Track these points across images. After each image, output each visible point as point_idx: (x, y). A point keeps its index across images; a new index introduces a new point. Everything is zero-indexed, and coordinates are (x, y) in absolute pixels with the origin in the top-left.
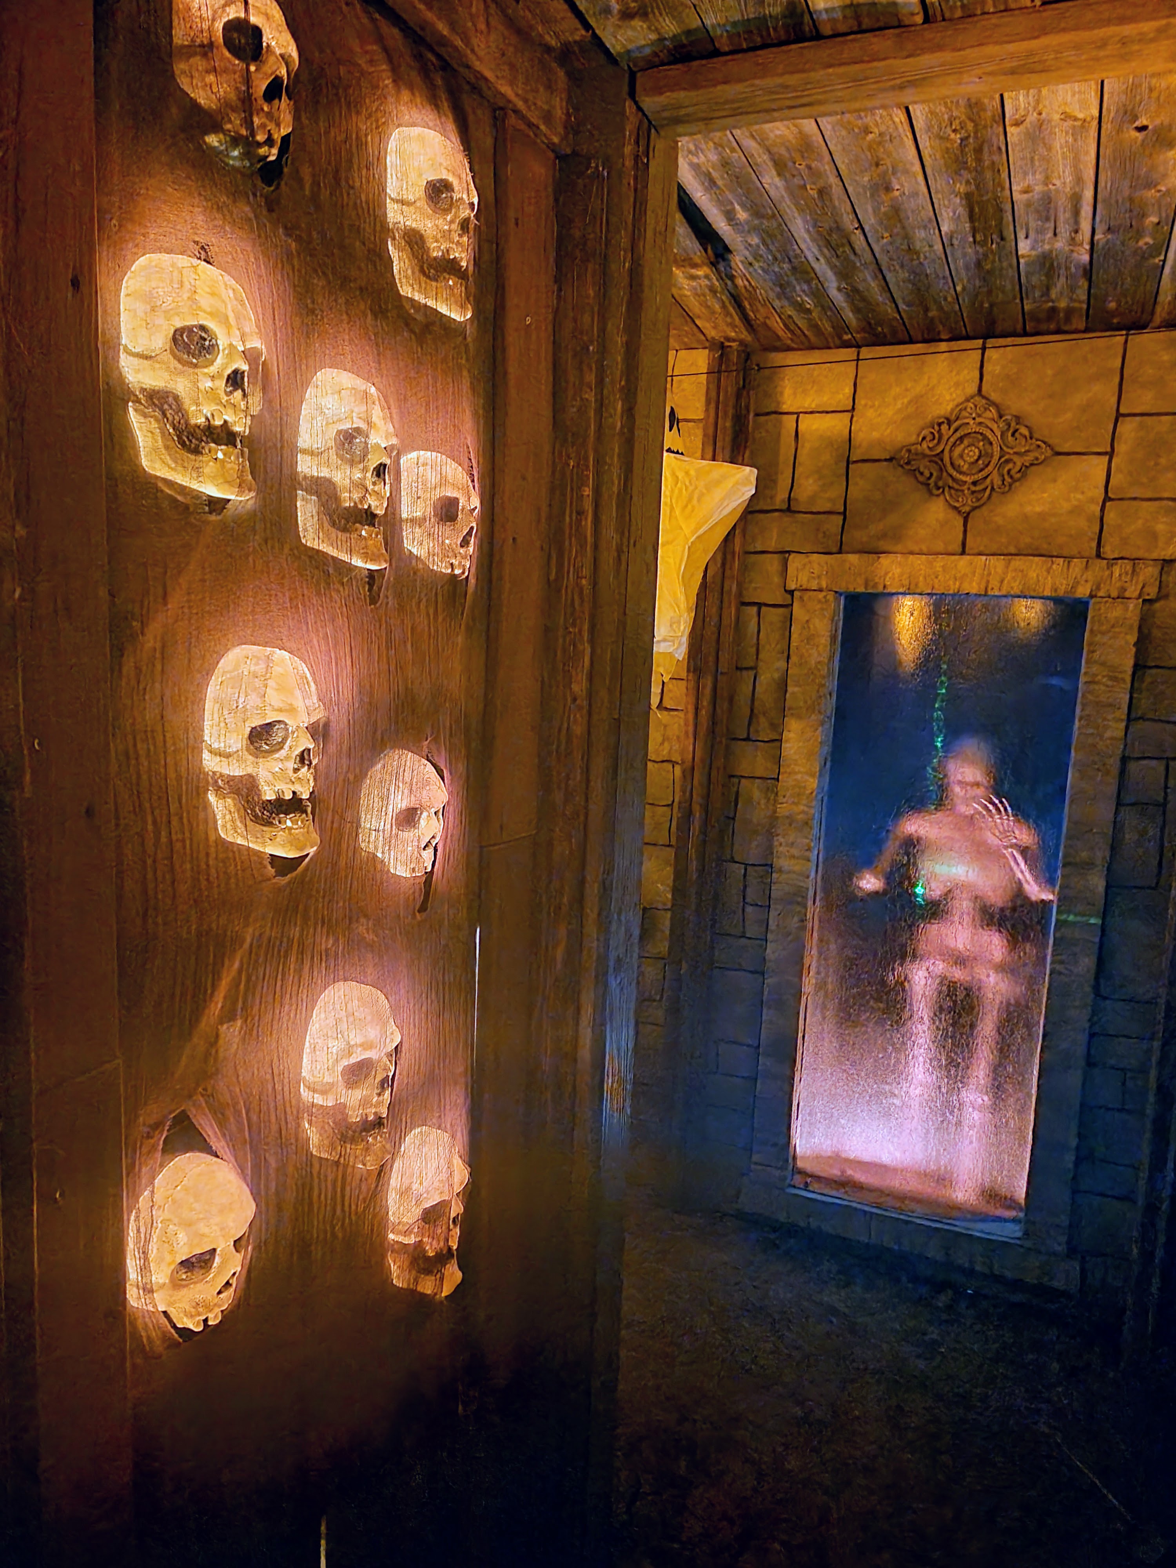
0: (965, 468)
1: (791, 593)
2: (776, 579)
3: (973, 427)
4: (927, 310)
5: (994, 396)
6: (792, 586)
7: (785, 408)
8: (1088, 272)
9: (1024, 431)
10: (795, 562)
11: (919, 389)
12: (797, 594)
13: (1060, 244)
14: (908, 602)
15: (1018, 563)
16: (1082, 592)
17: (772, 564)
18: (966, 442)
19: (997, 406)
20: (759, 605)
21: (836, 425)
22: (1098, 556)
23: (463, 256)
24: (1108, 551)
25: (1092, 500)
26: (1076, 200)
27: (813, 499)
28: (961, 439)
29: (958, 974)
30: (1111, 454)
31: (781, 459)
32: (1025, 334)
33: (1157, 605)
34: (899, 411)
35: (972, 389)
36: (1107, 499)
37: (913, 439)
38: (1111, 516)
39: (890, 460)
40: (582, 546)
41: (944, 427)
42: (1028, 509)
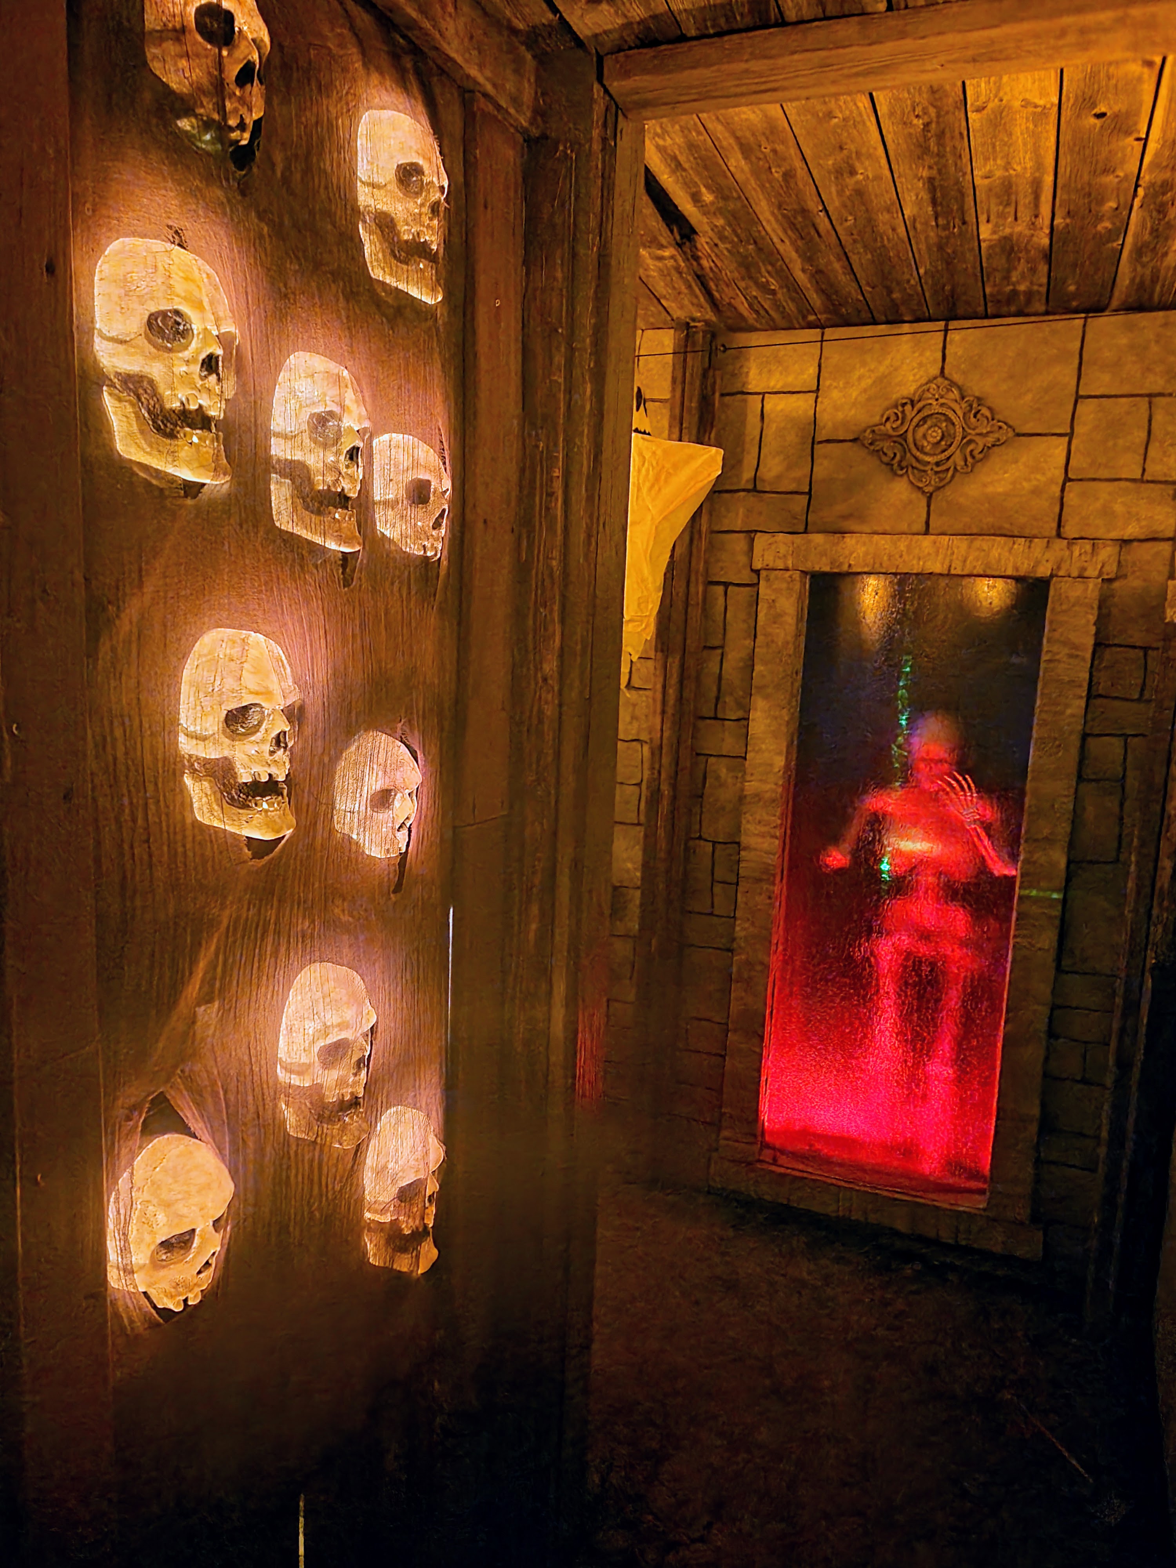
0: (928, 448)
1: (757, 572)
2: (743, 559)
3: (936, 408)
4: (890, 291)
5: (957, 377)
6: (757, 565)
7: (751, 388)
8: (1048, 256)
9: (985, 411)
10: (760, 541)
11: (882, 369)
12: (763, 574)
13: (1021, 228)
14: (872, 582)
15: (979, 542)
16: (1043, 571)
17: (739, 543)
18: (929, 423)
19: (960, 388)
20: (726, 585)
21: (801, 405)
22: (1059, 535)
23: (433, 240)
24: (1070, 530)
25: (1052, 481)
26: (1036, 186)
27: (779, 477)
28: (924, 420)
29: (924, 949)
30: (1071, 435)
31: (748, 439)
32: (986, 317)
33: (1116, 585)
34: (865, 391)
35: (935, 370)
36: (1067, 479)
37: (877, 419)
38: (1071, 497)
39: (854, 440)
40: (551, 529)
41: (908, 408)
42: (990, 489)
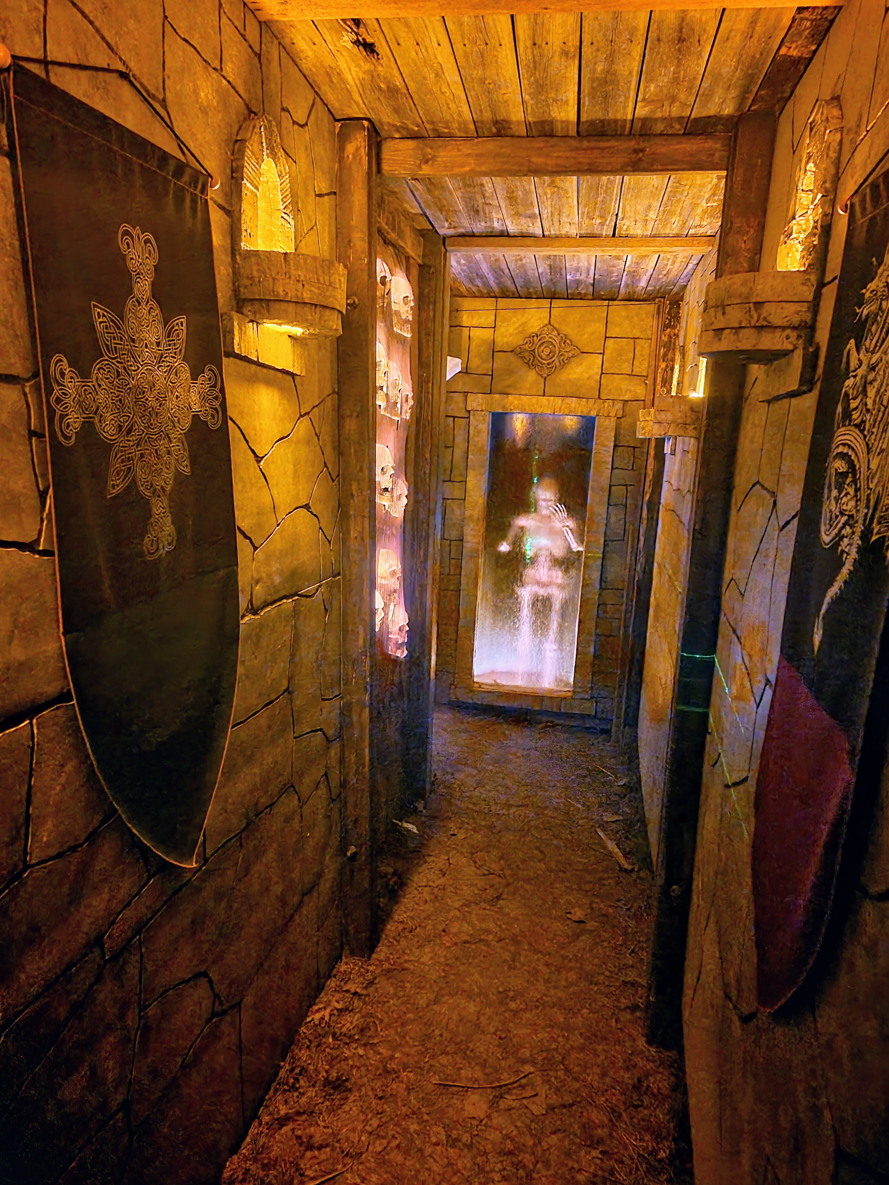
0: (544, 357)
1: (469, 412)
2: (461, 405)
3: (547, 339)
4: (528, 289)
5: (556, 325)
6: (469, 408)
7: (464, 324)
8: (593, 285)
9: (568, 341)
10: (470, 397)
11: (523, 320)
12: (472, 412)
13: (582, 277)
14: (521, 416)
15: (568, 400)
16: (593, 413)
17: (459, 397)
18: (545, 345)
19: (557, 331)
20: (454, 417)
21: (487, 334)
22: (599, 398)
23: (410, 318)
24: (603, 396)
25: (597, 373)
26: (588, 270)
27: (478, 367)
28: (542, 344)
30: (603, 354)
31: (463, 348)
32: (568, 299)
33: (622, 419)
34: (516, 329)
35: (546, 321)
36: (602, 373)
37: (521, 342)
38: (603, 381)
39: (512, 351)
41: (535, 338)
42: (571, 376)
